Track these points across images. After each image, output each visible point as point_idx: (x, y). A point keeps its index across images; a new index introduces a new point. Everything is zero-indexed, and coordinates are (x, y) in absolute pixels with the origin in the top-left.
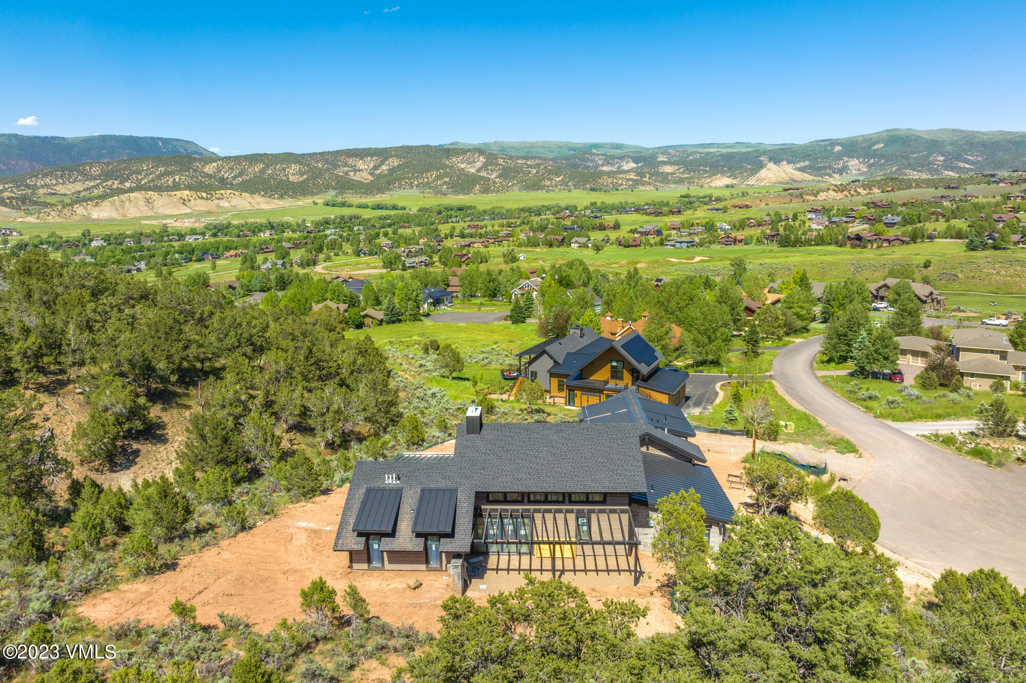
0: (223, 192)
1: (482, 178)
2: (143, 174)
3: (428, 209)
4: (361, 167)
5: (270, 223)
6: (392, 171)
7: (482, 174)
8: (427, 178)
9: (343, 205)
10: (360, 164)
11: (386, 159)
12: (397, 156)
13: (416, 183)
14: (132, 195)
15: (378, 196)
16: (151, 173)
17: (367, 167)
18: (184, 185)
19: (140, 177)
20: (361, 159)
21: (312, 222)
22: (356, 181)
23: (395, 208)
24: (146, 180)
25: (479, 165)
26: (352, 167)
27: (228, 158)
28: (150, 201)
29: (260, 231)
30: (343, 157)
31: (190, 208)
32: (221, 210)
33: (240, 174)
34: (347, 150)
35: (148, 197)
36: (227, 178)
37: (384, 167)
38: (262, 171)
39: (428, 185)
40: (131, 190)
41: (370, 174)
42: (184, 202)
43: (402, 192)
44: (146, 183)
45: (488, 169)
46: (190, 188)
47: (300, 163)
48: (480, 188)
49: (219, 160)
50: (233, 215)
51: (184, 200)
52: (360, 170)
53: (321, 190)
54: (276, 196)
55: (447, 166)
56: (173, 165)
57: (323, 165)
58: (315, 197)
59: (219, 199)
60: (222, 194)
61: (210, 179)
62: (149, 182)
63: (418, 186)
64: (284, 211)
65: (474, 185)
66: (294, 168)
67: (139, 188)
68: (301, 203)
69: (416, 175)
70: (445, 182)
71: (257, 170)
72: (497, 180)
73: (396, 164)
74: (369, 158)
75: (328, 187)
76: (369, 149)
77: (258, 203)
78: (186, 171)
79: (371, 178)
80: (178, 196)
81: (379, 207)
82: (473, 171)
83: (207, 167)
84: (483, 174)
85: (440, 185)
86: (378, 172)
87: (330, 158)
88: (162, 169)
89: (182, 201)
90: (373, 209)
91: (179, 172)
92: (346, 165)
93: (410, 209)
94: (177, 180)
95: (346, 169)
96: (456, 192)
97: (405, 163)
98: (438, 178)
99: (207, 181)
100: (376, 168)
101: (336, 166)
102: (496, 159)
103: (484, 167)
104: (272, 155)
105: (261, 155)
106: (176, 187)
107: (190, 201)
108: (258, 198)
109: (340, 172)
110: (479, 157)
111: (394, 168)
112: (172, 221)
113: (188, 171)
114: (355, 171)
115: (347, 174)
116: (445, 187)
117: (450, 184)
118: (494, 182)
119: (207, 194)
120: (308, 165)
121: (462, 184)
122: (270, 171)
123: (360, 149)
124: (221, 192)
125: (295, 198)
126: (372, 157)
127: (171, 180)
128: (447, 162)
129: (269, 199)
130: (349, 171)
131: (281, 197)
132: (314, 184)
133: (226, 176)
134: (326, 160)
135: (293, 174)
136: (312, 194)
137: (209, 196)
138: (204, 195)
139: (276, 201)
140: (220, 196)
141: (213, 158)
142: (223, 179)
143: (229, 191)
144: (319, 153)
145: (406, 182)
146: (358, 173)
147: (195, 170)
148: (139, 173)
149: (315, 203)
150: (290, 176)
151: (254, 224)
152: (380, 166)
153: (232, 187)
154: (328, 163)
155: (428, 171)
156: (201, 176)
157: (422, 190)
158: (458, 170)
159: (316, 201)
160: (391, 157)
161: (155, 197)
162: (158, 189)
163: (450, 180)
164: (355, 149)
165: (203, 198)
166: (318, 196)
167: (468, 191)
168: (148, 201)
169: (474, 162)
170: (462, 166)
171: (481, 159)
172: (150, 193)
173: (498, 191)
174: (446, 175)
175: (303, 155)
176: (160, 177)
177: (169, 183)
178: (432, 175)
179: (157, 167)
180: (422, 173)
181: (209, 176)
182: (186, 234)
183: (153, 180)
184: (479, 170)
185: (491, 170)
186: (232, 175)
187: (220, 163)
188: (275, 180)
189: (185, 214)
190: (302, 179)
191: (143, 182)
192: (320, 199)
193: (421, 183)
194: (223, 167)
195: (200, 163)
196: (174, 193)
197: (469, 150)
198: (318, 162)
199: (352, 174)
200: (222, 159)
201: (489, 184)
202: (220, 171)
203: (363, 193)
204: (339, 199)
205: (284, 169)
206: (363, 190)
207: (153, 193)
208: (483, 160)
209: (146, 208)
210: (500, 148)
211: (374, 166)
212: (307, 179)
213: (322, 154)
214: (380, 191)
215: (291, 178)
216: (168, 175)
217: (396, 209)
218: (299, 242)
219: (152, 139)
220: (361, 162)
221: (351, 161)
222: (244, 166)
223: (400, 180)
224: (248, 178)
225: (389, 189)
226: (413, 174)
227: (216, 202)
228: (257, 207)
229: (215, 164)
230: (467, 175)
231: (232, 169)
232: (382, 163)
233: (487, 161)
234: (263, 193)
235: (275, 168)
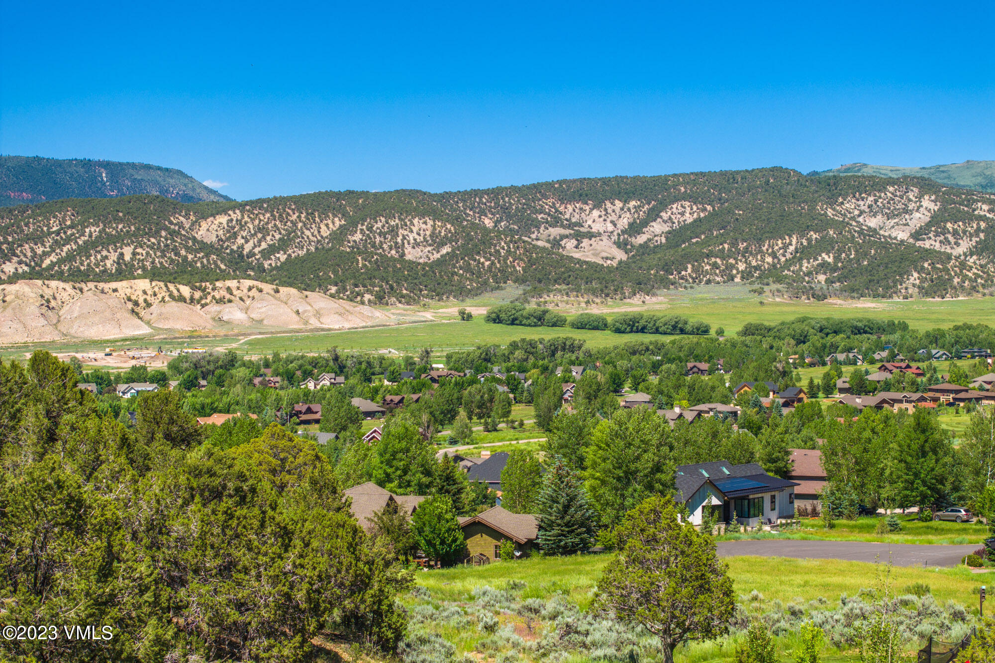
0: (233, 284)
1: (928, 254)
2: (49, 242)
3: (769, 330)
4: (596, 228)
5: (336, 358)
6: (677, 236)
7: (927, 244)
8: (774, 255)
9: (540, 319)
10: (594, 220)
11: (663, 205)
12: (694, 199)
13: (742, 266)
14: (11, 288)
15: (637, 300)
16: (68, 241)
17: (610, 227)
18: (144, 268)
19: (40, 250)
20: (597, 206)
21: (449, 357)
22: (579, 261)
23: (678, 328)
24: (53, 258)
25: (919, 219)
26: (571, 226)
27: (257, 204)
28: (53, 303)
29: (307, 375)
30: (550, 201)
31: (148, 323)
32: (222, 332)
33: (283, 245)
34: (560, 182)
35: (48, 293)
36: (251, 254)
37: (658, 227)
38: (339, 236)
39: (774, 274)
40: (14, 279)
41: (619, 245)
42: (135, 308)
43: (702, 291)
44: (53, 264)
45: (945, 231)
46: (154, 274)
47: (436, 215)
48: (923, 280)
49: (233, 208)
50: (250, 343)
51: (136, 304)
52: (591, 235)
53: (486, 283)
54: (367, 297)
55: (831, 223)
56: (121, 220)
57: (497, 223)
58: (469, 301)
59: (220, 301)
60: (229, 289)
61: (207, 256)
62: (61, 261)
63: (746, 275)
64: (380, 333)
65: (904, 273)
66: (421, 227)
67: (36, 273)
68: (428, 315)
69: (742, 246)
70: (824, 265)
71: (325, 232)
72: (971, 260)
73: (689, 218)
74: (619, 204)
75: (502, 276)
76: (619, 179)
77: (318, 314)
78: (149, 235)
79: (620, 255)
80: (121, 293)
81: (633, 325)
82: (902, 235)
83: (204, 225)
84: (931, 243)
85: (809, 274)
86: (641, 239)
87: (514, 202)
88: (95, 230)
89: (130, 305)
90: (618, 331)
91: (134, 238)
92: (556, 221)
93: (720, 332)
94: (127, 258)
95: (555, 232)
96: (854, 292)
97: (713, 215)
98: (803, 253)
99: (199, 260)
100: (635, 228)
101: (530, 225)
102: (970, 202)
103: (936, 222)
104: (365, 194)
105: (339, 195)
106: (124, 272)
107: (148, 305)
108: (318, 300)
109: (541, 238)
110: (920, 197)
111: (685, 227)
112: (100, 355)
113: (157, 234)
114: (579, 237)
115: (556, 243)
116: (822, 278)
117: (835, 269)
118: (963, 265)
119: (194, 288)
120: (456, 220)
121: (870, 270)
122: (358, 237)
123: (596, 180)
124: (229, 283)
125: (416, 302)
126: (626, 202)
127: (114, 256)
128: (830, 212)
129: (347, 305)
130: (563, 237)
131: (380, 300)
132: (467, 268)
133: (248, 248)
134: (505, 209)
135: (416, 244)
136: (462, 293)
137: (198, 295)
138: (186, 291)
139: (366, 310)
140: (223, 293)
141: (223, 205)
142: (241, 256)
143: (248, 283)
144: (487, 192)
145: (715, 266)
146: (585, 242)
147: (173, 233)
148: (38, 238)
149: (466, 317)
150: (408, 249)
151: (297, 358)
152: (645, 223)
153: (261, 274)
154: (509, 217)
155: (775, 234)
156: (188, 249)
157: (756, 286)
158: (861, 233)
159: (468, 310)
160: (676, 200)
161: (65, 296)
162: (78, 277)
163: (837, 259)
164: (582, 181)
165: (182, 299)
166: (478, 300)
167: (887, 288)
168: (47, 304)
169: (906, 211)
170: (873, 223)
171: (927, 202)
172: (54, 284)
173: (974, 289)
174: (825, 245)
175: (445, 197)
176: (85, 250)
177: (109, 263)
178: (785, 247)
179: (84, 224)
180: (760, 241)
181: (206, 248)
182: (118, 380)
183: (70, 258)
184: (917, 235)
185: (955, 233)
186: (264, 245)
187: (236, 215)
188: (367, 256)
189: (135, 339)
190: (437, 256)
191: (47, 262)
192: (479, 309)
193: (756, 268)
194: (242, 227)
195: (187, 216)
196: (114, 285)
197: (892, 182)
198: (483, 213)
199: (570, 244)
200: (242, 206)
201: (946, 270)
202: (235, 236)
203: (594, 292)
204: (532, 306)
205: (394, 231)
206: (594, 284)
207: (61, 285)
208: (932, 206)
209: (43, 321)
210: (980, 180)
211: (631, 225)
212: (452, 255)
213: (495, 193)
214: (643, 286)
215: (411, 254)
216: (105, 246)
217: (682, 331)
218: (397, 399)
219: (87, 164)
220: (596, 213)
221: (569, 211)
222: (294, 224)
223: (697, 258)
224: (302, 253)
225: (665, 283)
226: (734, 244)
227: (214, 308)
228: (314, 323)
229: (223, 219)
230: (886, 245)
231: (263, 230)
232: (653, 215)
233: (943, 209)
234: (333, 289)
235: (370, 228)
